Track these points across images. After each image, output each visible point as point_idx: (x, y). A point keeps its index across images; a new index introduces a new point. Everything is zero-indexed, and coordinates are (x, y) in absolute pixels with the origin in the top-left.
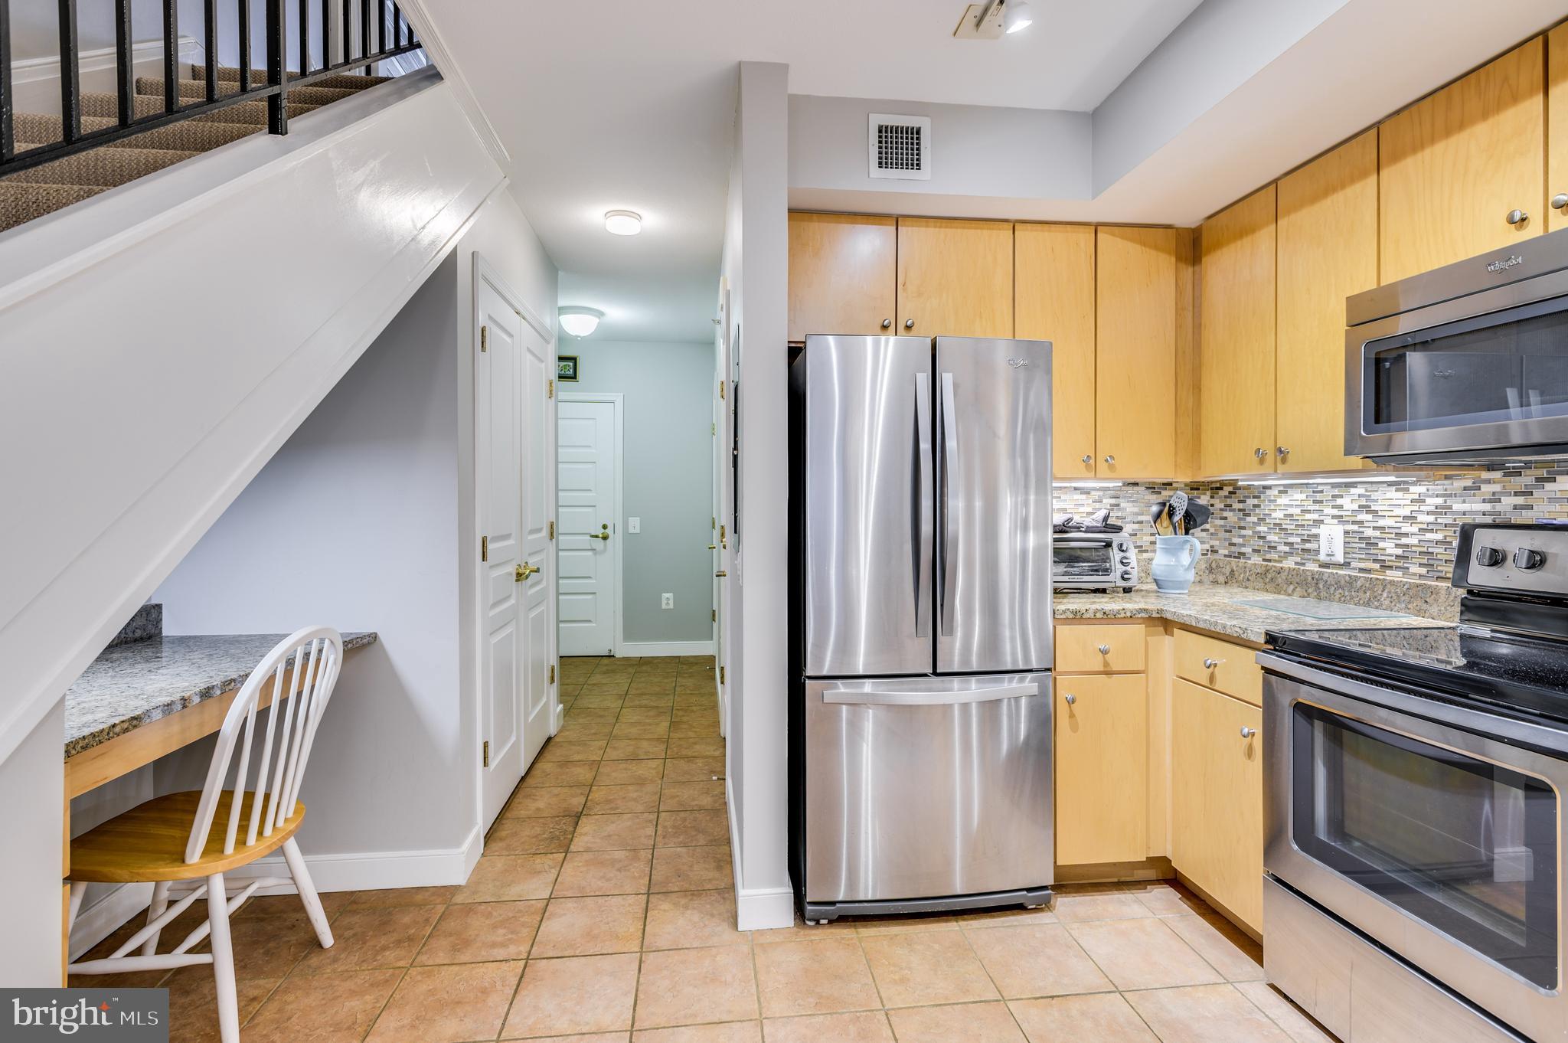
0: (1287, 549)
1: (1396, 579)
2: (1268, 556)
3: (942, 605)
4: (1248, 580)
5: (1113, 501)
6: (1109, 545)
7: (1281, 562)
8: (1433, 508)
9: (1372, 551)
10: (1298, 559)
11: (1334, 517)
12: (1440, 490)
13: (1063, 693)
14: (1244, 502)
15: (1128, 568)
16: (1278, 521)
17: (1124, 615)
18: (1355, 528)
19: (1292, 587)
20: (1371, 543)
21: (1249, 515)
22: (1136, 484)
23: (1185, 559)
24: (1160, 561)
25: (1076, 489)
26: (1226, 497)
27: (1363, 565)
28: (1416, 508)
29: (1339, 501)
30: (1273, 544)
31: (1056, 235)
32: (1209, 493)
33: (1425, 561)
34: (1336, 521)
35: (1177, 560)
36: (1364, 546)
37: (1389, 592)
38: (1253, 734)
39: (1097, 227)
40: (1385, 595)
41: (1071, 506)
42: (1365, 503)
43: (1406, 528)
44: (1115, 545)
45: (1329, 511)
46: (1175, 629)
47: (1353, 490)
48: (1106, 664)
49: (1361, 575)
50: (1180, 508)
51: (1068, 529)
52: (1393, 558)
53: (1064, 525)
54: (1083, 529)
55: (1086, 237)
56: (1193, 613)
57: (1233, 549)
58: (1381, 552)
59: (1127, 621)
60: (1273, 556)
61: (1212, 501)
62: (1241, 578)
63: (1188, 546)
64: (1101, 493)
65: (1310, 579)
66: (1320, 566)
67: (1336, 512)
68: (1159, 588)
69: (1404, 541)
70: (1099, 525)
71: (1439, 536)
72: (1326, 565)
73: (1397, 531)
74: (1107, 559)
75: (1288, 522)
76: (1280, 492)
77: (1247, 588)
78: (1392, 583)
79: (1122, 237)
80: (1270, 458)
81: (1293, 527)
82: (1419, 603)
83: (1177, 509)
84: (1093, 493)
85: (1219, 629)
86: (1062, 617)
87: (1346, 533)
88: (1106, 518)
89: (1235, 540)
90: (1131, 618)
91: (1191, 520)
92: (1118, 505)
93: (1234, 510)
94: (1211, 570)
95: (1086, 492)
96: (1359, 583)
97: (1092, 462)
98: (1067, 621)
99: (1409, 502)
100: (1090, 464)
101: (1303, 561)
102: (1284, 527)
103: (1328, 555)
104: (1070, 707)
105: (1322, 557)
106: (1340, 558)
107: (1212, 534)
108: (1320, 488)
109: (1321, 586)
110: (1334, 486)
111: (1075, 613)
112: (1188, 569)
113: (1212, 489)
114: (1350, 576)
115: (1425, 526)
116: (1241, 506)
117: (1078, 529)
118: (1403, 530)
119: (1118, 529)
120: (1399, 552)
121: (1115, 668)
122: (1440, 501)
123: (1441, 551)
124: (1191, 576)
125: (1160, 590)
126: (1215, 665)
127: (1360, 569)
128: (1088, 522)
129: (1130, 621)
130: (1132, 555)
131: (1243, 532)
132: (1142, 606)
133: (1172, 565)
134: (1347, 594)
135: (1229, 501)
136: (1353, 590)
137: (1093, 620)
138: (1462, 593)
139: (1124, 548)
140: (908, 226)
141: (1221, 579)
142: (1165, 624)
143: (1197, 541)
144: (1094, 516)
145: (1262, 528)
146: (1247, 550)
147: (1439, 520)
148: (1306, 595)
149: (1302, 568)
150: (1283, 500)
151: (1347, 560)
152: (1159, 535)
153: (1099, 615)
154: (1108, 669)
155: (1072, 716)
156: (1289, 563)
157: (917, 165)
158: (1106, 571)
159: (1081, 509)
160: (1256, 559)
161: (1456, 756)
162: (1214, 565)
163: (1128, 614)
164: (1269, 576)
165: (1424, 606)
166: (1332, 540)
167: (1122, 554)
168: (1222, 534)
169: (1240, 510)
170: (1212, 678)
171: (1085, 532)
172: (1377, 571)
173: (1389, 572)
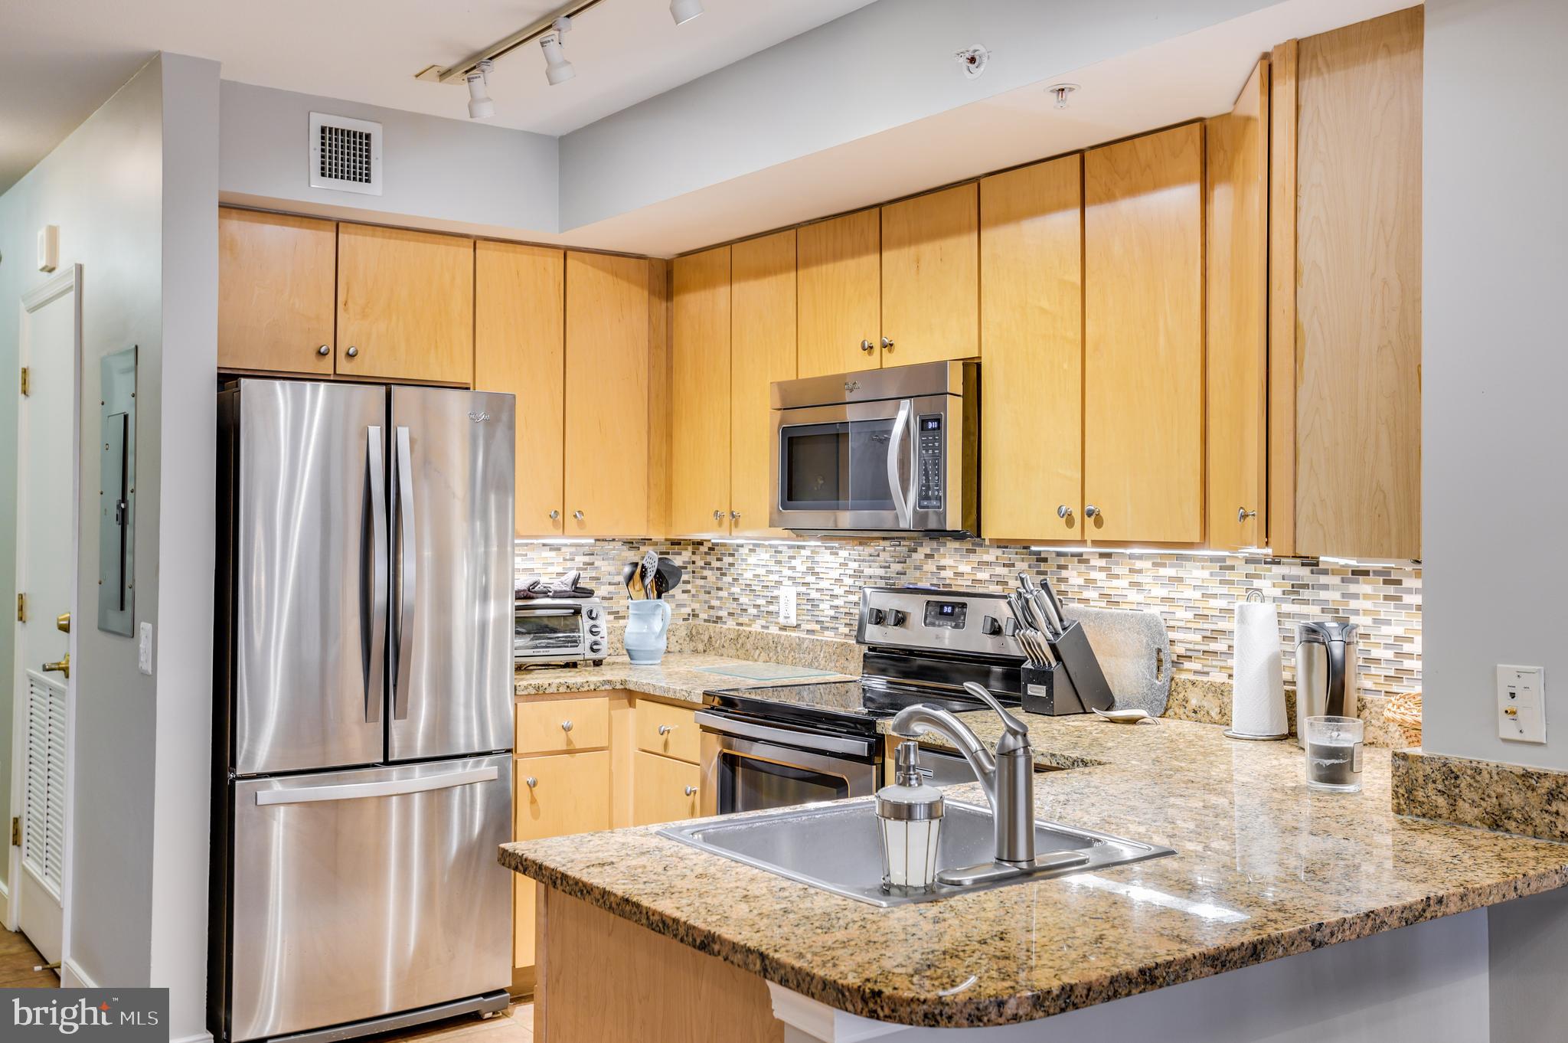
0: (754, 611)
1: (829, 639)
2: (741, 620)
3: (395, 686)
4: (723, 647)
5: (587, 559)
6: (577, 612)
7: (750, 625)
8: (852, 572)
9: (816, 613)
10: (764, 623)
11: (790, 578)
12: (855, 554)
13: (524, 778)
14: (721, 560)
15: (597, 638)
16: (748, 582)
17: (588, 688)
18: (803, 589)
19: (758, 652)
20: (814, 604)
21: (725, 575)
22: (614, 540)
23: (657, 625)
24: (632, 627)
25: (544, 545)
26: (706, 553)
27: (809, 627)
28: (843, 571)
30: (744, 607)
31: (523, 257)
32: (690, 548)
33: (848, 622)
34: (790, 583)
35: (650, 628)
36: (809, 607)
37: (825, 652)
38: (695, 792)
39: (566, 251)
40: (822, 655)
41: (539, 566)
42: (810, 566)
43: (837, 590)
44: (584, 612)
45: (787, 572)
46: (637, 700)
47: (803, 552)
48: (569, 742)
49: (807, 636)
50: (651, 570)
51: (534, 595)
52: (828, 619)
53: (529, 590)
54: (551, 594)
55: (554, 261)
56: (653, 682)
57: (712, 612)
58: (821, 613)
59: (590, 694)
60: (744, 619)
61: (694, 558)
62: (717, 645)
63: (660, 611)
64: (573, 549)
65: (771, 643)
66: (780, 629)
67: (790, 573)
68: (631, 659)
69: (836, 602)
70: (568, 590)
72: (784, 628)
73: (831, 593)
74: (576, 629)
75: (756, 583)
76: (750, 550)
77: (722, 655)
78: (827, 643)
79: (593, 265)
80: (727, 518)
81: (760, 588)
82: (843, 660)
83: (649, 570)
84: (564, 549)
85: (671, 695)
86: (523, 693)
87: (798, 594)
88: (575, 582)
89: (715, 603)
90: (595, 691)
91: (664, 582)
92: (593, 564)
93: (712, 569)
94: (691, 637)
95: (556, 548)
96: (805, 645)
97: (560, 517)
98: (529, 698)
99: (838, 565)
100: (558, 519)
101: (768, 624)
102: (753, 588)
103: (786, 618)
104: (531, 791)
105: (782, 620)
106: (793, 621)
107: (693, 596)
108: (780, 548)
109: (779, 649)
110: (790, 547)
111: (537, 688)
112: (659, 636)
113: (693, 543)
114: (800, 638)
115: (848, 589)
116: (718, 564)
117: (545, 594)
118: (835, 593)
119: (589, 593)
120: (833, 613)
121: (578, 746)
122: (855, 565)
124: (662, 644)
125: (632, 662)
126: (669, 731)
127: (807, 631)
128: (557, 585)
129: (594, 694)
130: (604, 623)
131: (721, 594)
132: (608, 677)
133: (644, 633)
134: (796, 655)
135: (708, 558)
136: (801, 652)
137: (556, 695)
138: (865, 649)
139: (594, 615)
140: (350, 234)
141: (701, 647)
142: (630, 695)
143: (666, 605)
144: (563, 578)
145: (736, 590)
146: (723, 613)
147: (855, 584)
148: (768, 659)
149: (766, 631)
150: (752, 559)
151: (799, 622)
152: (632, 599)
153: (562, 689)
154: (570, 748)
155: (533, 801)
156: (756, 627)
157: (366, 175)
158: (575, 642)
159: (551, 569)
160: (731, 624)
162: (694, 632)
163: (592, 687)
164: (740, 641)
165: (846, 664)
166: (788, 607)
167: (592, 622)
168: (704, 597)
169: (717, 569)
170: (666, 745)
171: (553, 597)
172: (818, 632)
173: (826, 633)
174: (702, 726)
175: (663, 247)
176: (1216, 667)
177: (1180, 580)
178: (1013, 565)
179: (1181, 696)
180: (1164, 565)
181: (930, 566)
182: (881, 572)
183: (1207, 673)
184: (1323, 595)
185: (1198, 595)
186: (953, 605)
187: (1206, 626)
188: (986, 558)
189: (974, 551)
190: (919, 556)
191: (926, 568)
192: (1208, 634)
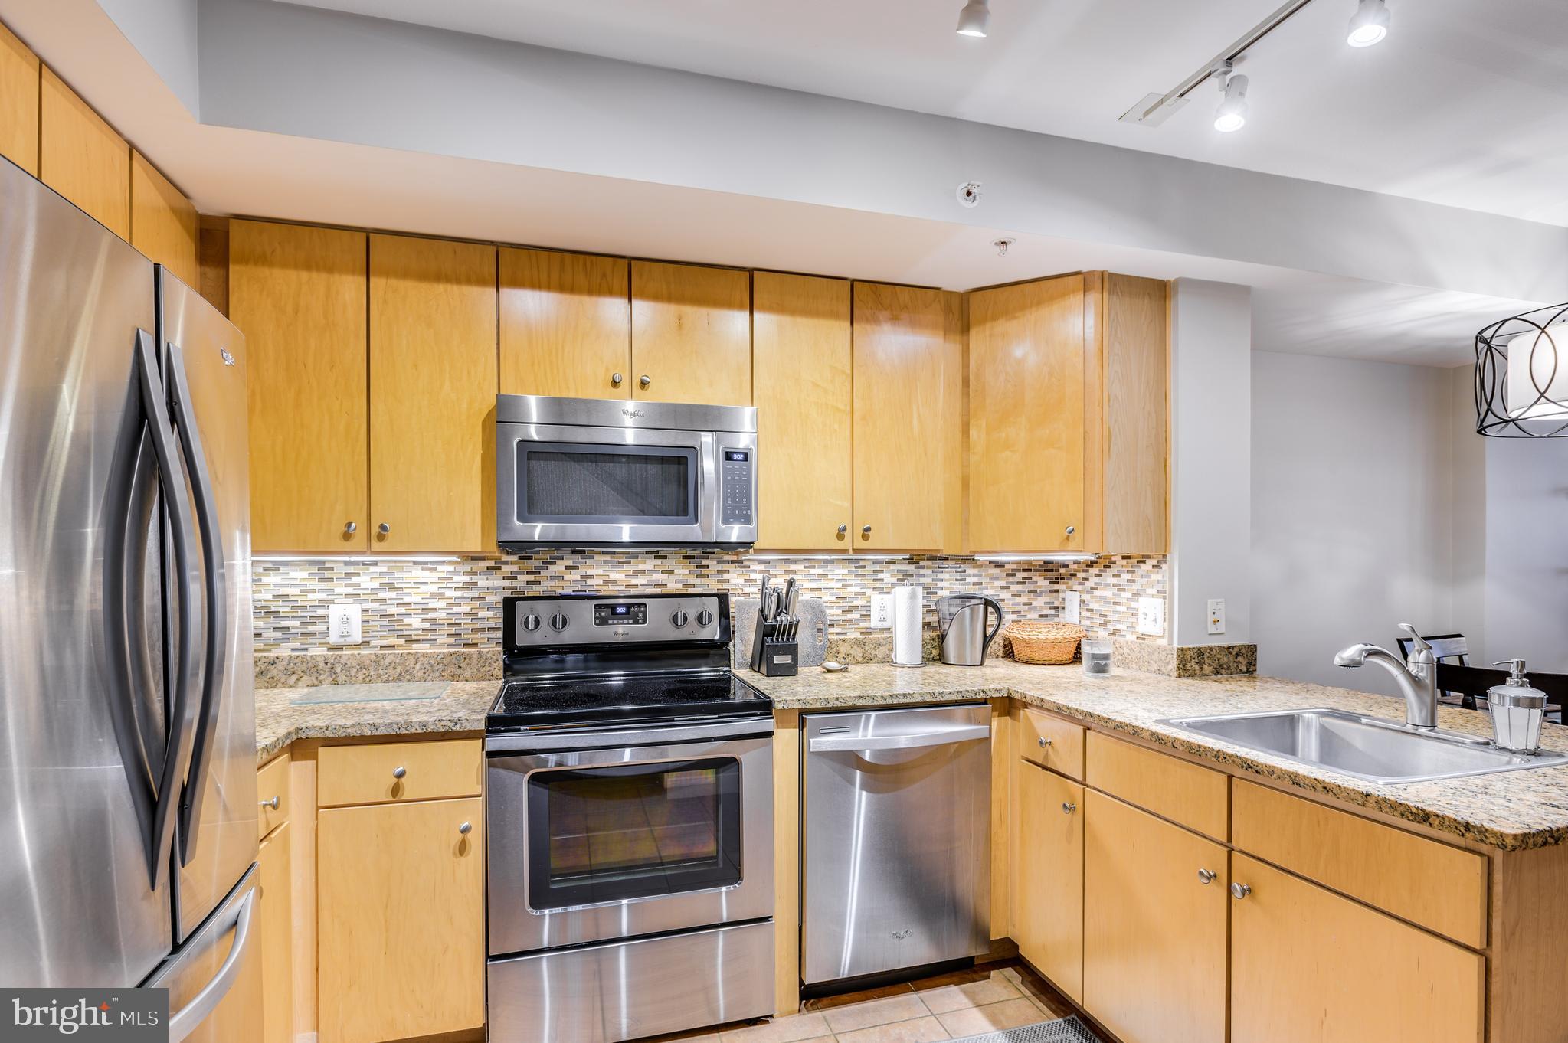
0: (278, 634)
7: (270, 650)
8: (461, 585)
9: (397, 628)
10: (297, 645)
11: (347, 596)
12: (463, 568)
18: (376, 606)
19: (294, 677)
20: (393, 619)
27: (385, 642)
28: (444, 585)
29: (355, 580)
33: (453, 632)
34: (349, 600)
36: (386, 623)
37: (422, 664)
39: (133, 150)
40: (415, 668)
42: (387, 581)
43: (433, 603)
45: (341, 589)
47: (372, 569)
49: (388, 652)
52: (420, 632)
55: (121, 154)
58: (406, 627)
65: (319, 664)
66: (332, 648)
67: (350, 590)
69: (431, 615)
71: (467, 609)
72: (340, 647)
73: (424, 606)
75: (281, 604)
76: (267, 569)
78: (424, 655)
81: (289, 609)
82: (451, 669)
87: (365, 611)
96: (386, 660)
99: (436, 580)
101: (306, 646)
102: (273, 608)
103: (341, 636)
105: (333, 639)
106: (355, 639)
108: (328, 565)
109: (337, 670)
110: (348, 563)
114: (376, 655)
115: (453, 601)
118: (431, 605)
120: (427, 625)
122: (467, 579)
123: (469, 621)
127: (383, 646)
134: (372, 673)
136: (380, 668)
147: (466, 595)
148: (316, 682)
149: (307, 653)
150: (275, 578)
151: (366, 639)
156: (284, 651)
165: (459, 671)
166: (345, 622)
172: (402, 646)
173: (415, 646)
176: (852, 629)
177: (826, 576)
178: (672, 572)
180: (814, 567)
181: (575, 576)
182: (507, 583)
183: (847, 633)
185: (839, 585)
186: (628, 606)
187: (844, 604)
188: (641, 567)
189: (629, 562)
190: (560, 566)
191: (567, 577)
192: (847, 609)
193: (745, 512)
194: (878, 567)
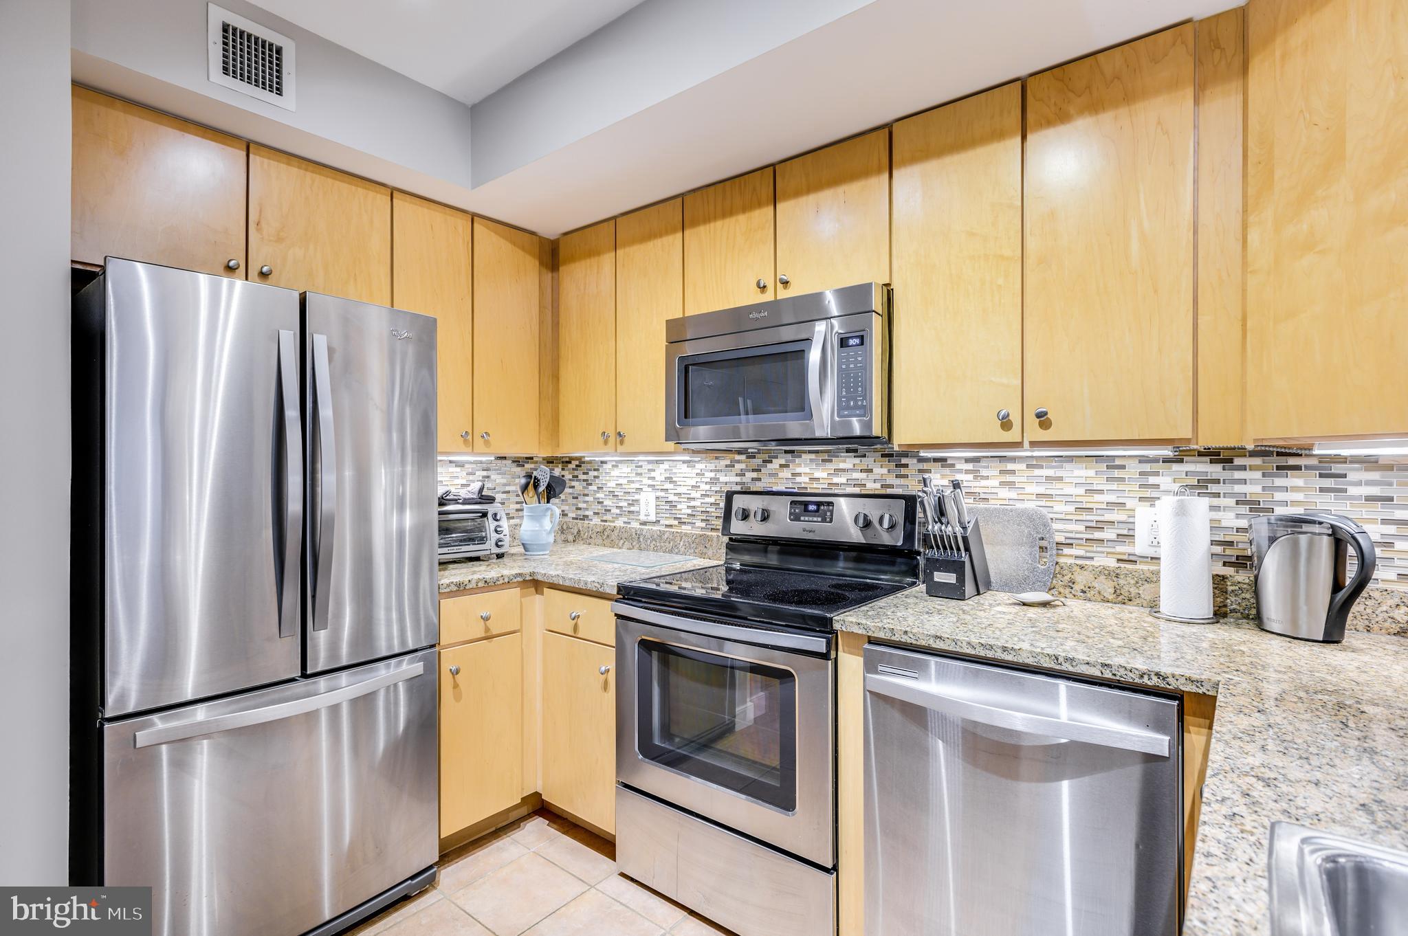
0: (618, 511)
1: (688, 532)
2: (605, 518)
3: (314, 597)
4: (591, 537)
5: (485, 473)
6: (485, 515)
7: (613, 522)
8: (708, 480)
9: (673, 512)
10: (626, 520)
11: (649, 486)
12: (712, 466)
13: (447, 665)
14: (587, 473)
15: (501, 536)
16: (611, 490)
17: (503, 582)
18: (662, 494)
19: (622, 542)
20: (672, 505)
21: (591, 484)
22: (505, 458)
23: (547, 524)
24: (527, 527)
25: (451, 462)
26: (573, 469)
27: (667, 522)
28: (699, 480)
29: (653, 474)
30: (608, 508)
31: (438, 216)
32: (560, 466)
33: (705, 518)
34: (650, 489)
35: (541, 526)
36: (668, 508)
37: (684, 542)
38: (608, 670)
39: (474, 217)
40: (682, 544)
41: (447, 479)
42: (668, 476)
43: (694, 494)
44: (490, 515)
45: (646, 481)
46: (545, 589)
47: (661, 466)
48: (487, 629)
49: (667, 529)
50: (544, 480)
51: (447, 502)
52: (686, 516)
53: (442, 498)
54: (461, 501)
55: (463, 224)
56: (559, 572)
57: (579, 512)
58: (679, 512)
59: (505, 587)
60: (608, 517)
61: (563, 473)
62: (585, 536)
63: (549, 513)
64: (474, 466)
65: (634, 534)
66: (641, 524)
67: (650, 482)
68: (526, 551)
69: (693, 503)
70: (475, 497)
71: (712, 500)
72: (644, 523)
73: (688, 496)
74: (481, 528)
75: (618, 490)
76: (613, 466)
77: (590, 544)
78: (686, 534)
79: (495, 233)
80: (612, 440)
81: (622, 494)
82: (701, 548)
83: (541, 481)
84: (467, 466)
85: (582, 586)
86: (446, 591)
87: (657, 498)
88: (481, 490)
89: (581, 505)
90: (508, 584)
91: (552, 490)
93: (579, 480)
94: (562, 531)
95: (460, 465)
96: (666, 536)
97: (470, 437)
98: (451, 594)
99: (695, 475)
100: (467, 438)
101: (629, 521)
102: (616, 494)
103: (646, 515)
104: (454, 678)
105: (642, 518)
106: (653, 518)
107: (563, 500)
108: (640, 464)
109: (641, 540)
110: (649, 462)
111: (459, 585)
112: (550, 533)
113: (563, 462)
114: (660, 531)
115: (704, 493)
116: (585, 477)
117: (456, 501)
118: (692, 496)
119: (491, 500)
120: (689, 511)
121: (495, 632)
122: (712, 475)
123: (714, 510)
124: (551, 539)
125: (526, 553)
126: (579, 616)
127: (666, 525)
128: (464, 493)
129: (508, 586)
130: (505, 524)
131: (587, 499)
132: (517, 571)
133: (537, 531)
134: (658, 544)
135: (576, 473)
136: (662, 541)
137: (476, 590)
138: (726, 539)
139: (498, 518)
140: (263, 157)
141: (571, 538)
142: (535, 584)
143: (555, 507)
144: (469, 489)
145: (600, 495)
146: (589, 513)
147: (713, 489)
148: (631, 547)
149: (629, 526)
150: (615, 473)
151: (658, 519)
152: (526, 503)
153: (481, 584)
154: (488, 634)
155: (456, 686)
156: (619, 523)
157: (278, 89)
158: (483, 540)
160: (596, 521)
161: (742, 663)
162: (565, 527)
163: (506, 580)
164: (606, 534)
165: (705, 550)
166: (648, 505)
167: (496, 523)
168: (571, 501)
169: (584, 480)
170: (576, 628)
171: (463, 504)
172: (676, 526)
173: (683, 527)
174: (616, 615)
175: (551, 227)
176: (1103, 552)
177: (1060, 479)
178: (871, 471)
179: (1067, 578)
180: (1042, 467)
181: (786, 474)
182: (738, 479)
183: (1092, 558)
184: (1238, 488)
185: (1081, 491)
186: (819, 504)
187: (1089, 518)
188: (842, 466)
189: (831, 461)
190: (776, 463)
191: (781, 475)
192: (1094, 524)
193: (860, 403)
194: (1147, 467)
